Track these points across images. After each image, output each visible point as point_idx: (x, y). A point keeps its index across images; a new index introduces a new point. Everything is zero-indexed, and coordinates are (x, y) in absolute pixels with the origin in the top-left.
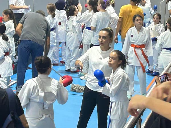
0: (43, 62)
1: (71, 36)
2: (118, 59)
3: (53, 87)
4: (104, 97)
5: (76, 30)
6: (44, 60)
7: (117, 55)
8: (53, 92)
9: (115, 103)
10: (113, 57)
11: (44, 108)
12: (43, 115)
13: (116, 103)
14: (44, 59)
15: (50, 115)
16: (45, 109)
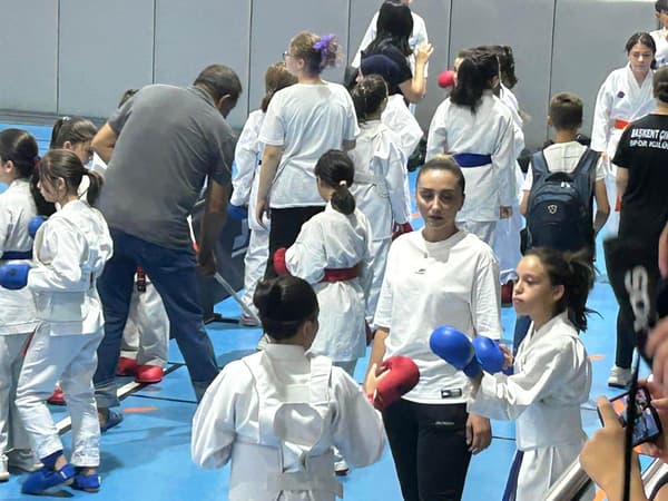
0: (282, 299)
1: (366, 199)
2: (546, 282)
3: (314, 388)
4: (438, 423)
5: (387, 178)
6: (287, 291)
7: (542, 268)
8: (312, 405)
9: (533, 453)
10: (529, 276)
11: (284, 470)
12: (281, 493)
13: (536, 453)
14: (287, 288)
15: (310, 492)
16: (288, 471)
